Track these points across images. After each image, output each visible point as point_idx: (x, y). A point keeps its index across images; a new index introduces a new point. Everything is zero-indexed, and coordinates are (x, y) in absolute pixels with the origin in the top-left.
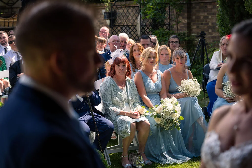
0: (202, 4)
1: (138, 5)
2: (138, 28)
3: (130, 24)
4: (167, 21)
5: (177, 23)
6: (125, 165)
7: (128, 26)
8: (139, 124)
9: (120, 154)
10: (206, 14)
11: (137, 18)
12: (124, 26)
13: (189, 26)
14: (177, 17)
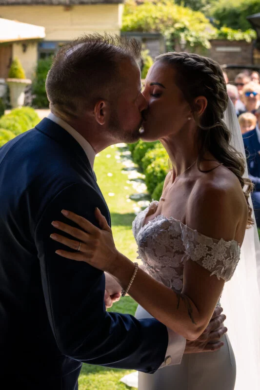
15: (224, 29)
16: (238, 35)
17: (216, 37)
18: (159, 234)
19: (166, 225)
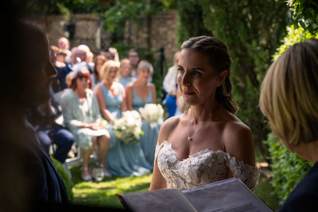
0: (162, 20)
1: (98, 18)
2: (98, 41)
3: (89, 37)
4: (127, 36)
5: (138, 37)
6: (85, 177)
10: (166, 29)
11: (96, 31)
13: (148, 41)
14: (138, 32)
18: (213, 163)
19: (214, 156)
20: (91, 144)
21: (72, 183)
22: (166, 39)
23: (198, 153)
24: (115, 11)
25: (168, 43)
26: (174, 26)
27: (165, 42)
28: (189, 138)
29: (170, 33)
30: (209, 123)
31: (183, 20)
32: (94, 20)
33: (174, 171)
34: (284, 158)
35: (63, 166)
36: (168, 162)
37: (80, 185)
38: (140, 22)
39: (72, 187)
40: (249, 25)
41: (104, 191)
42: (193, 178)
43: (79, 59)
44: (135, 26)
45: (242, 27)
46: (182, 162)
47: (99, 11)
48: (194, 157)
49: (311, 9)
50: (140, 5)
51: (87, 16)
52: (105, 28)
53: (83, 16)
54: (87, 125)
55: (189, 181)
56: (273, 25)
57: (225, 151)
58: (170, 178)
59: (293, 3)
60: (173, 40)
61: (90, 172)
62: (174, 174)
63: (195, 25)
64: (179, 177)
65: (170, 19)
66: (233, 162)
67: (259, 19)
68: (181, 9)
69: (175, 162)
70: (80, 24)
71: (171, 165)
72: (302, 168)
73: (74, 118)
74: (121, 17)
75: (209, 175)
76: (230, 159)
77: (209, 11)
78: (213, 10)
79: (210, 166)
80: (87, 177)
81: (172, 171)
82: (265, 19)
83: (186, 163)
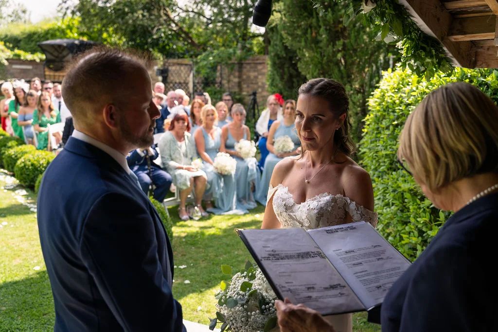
0: (252, 65)
1: (191, 63)
2: (191, 85)
3: (182, 81)
4: (218, 80)
5: (229, 81)
6: (183, 216)
7: (180, 83)
8: (196, 179)
9: (178, 206)
10: (256, 74)
11: (189, 76)
12: (176, 83)
13: (239, 85)
14: (229, 76)
15: (17, 51)
16: (29, 57)
17: (11, 56)
18: (332, 207)
19: (334, 200)
20: (189, 184)
21: (172, 223)
22: (257, 83)
23: (317, 196)
24: (208, 56)
25: (259, 87)
26: (265, 71)
27: (256, 86)
28: (306, 181)
29: (260, 77)
30: (326, 167)
31: (274, 64)
32: (186, 65)
33: (291, 214)
34: (379, 199)
35: (162, 204)
36: (285, 205)
37: (178, 224)
38: (231, 67)
39: (171, 227)
40: (342, 68)
41: (202, 230)
42: (311, 222)
43: (176, 102)
44: (226, 71)
45: (336, 71)
46: (299, 205)
47: (191, 57)
48: (313, 200)
49: (421, 52)
50: (231, 50)
51: (180, 61)
52: (198, 72)
53: (175, 61)
54: (185, 167)
55: (307, 225)
56: (366, 70)
57: (344, 196)
58: (286, 221)
59: (403, 45)
60: (264, 84)
61: (188, 212)
62: (291, 217)
63: (286, 70)
64: (297, 220)
65: (260, 64)
66: (353, 206)
67: (353, 63)
68: (272, 54)
69: (292, 206)
70: (172, 68)
71: (288, 208)
72: (398, 209)
73: (172, 160)
74: (212, 61)
75: (328, 218)
76: (350, 204)
77: (304, 55)
78: (307, 55)
79: (330, 210)
80: (185, 217)
81: (288, 214)
82: (359, 63)
83: (304, 206)
